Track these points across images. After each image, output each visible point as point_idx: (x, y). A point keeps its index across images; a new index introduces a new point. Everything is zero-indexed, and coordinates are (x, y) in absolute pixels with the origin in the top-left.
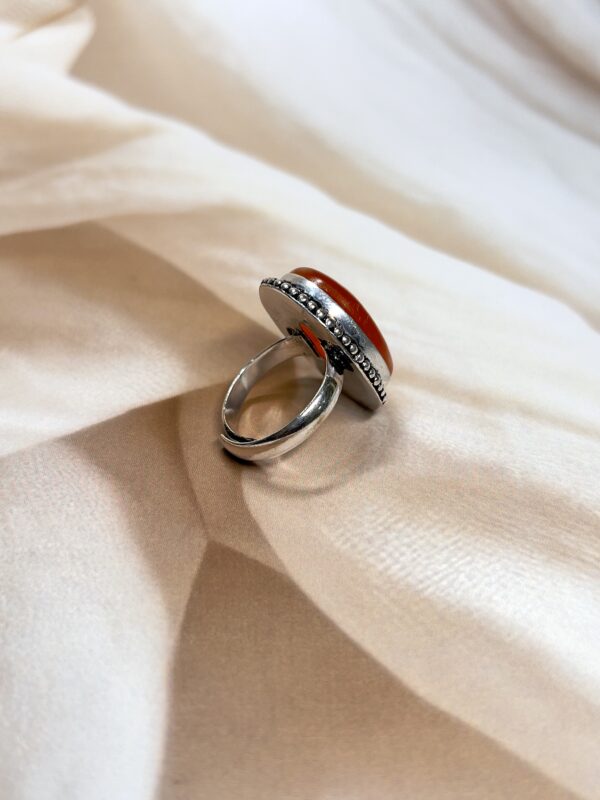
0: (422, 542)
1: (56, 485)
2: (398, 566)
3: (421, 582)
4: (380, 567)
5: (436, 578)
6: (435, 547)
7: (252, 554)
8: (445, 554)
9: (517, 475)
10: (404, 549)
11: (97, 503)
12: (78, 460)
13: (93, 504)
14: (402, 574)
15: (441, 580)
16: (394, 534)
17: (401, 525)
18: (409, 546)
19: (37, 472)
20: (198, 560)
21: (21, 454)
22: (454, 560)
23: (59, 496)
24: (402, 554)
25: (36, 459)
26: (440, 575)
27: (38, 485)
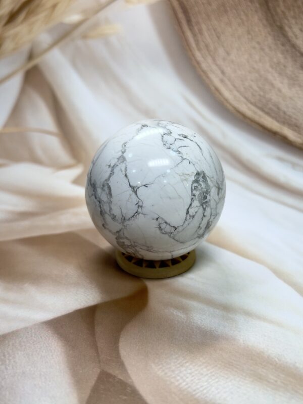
2: (185, 383)
3: (195, 391)
4: (177, 384)
6: (202, 374)
8: (206, 378)
11: (55, 351)
14: (186, 387)
15: (204, 390)
16: (184, 368)
17: (187, 364)
18: (190, 374)
20: (95, 378)
22: (210, 380)
23: (39, 347)
24: (187, 378)
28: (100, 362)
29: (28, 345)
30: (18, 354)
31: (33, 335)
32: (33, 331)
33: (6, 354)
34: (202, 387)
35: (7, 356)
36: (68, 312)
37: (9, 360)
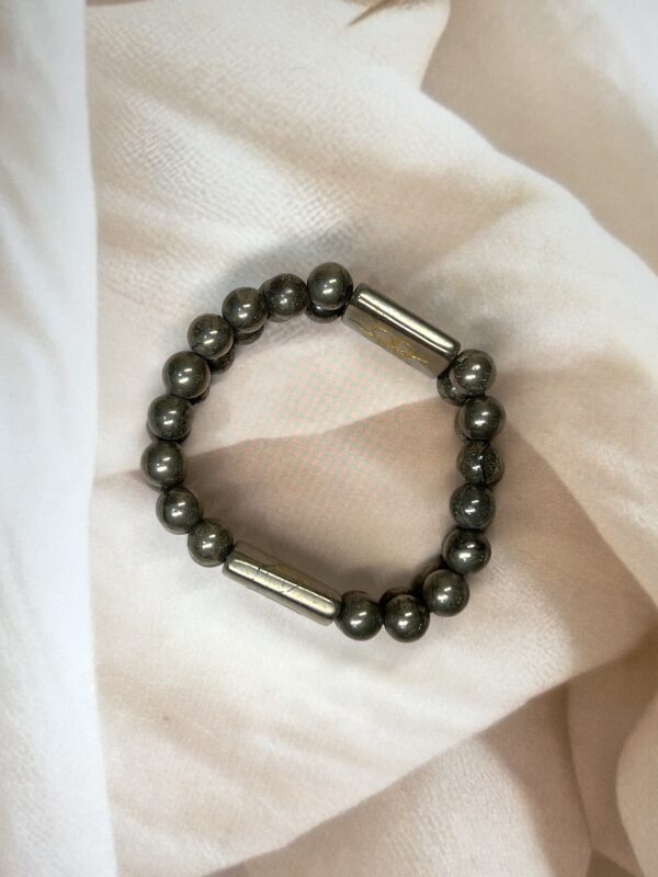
1: (481, 790)
7: (623, 863)
11: (512, 810)
12: (494, 761)
13: (509, 810)
19: (465, 775)
21: (450, 752)
23: (485, 802)
25: (462, 760)
27: (468, 790)
28: (589, 833)
29: (465, 795)
30: (452, 818)
31: (468, 772)
32: (465, 760)
33: (433, 818)
35: (436, 824)
36: (516, 707)
37: (443, 832)
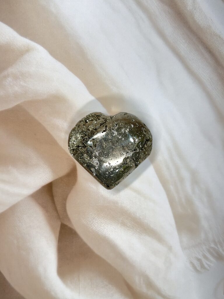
0: (99, 222)
1: (31, 209)
2: (94, 228)
3: (98, 231)
4: (92, 228)
5: (101, 230)
6: (102, 223)
7: (69, 226)
8: (103, 224)
9: (120, 204)
10: (96, 223)
11: (39, 214)
14: (95, 229)
15: (102, 230)
16: (95, 220)
17: (96, 218)
18: (97, 223)
19: (26, 206)
20: (59, 227)
21: (22, 200)
22: (105, 226)
23: (32, 212)
24: (96, 225)
26: (102, 229)
27: (28, 209)
28: (60, 219)
30: (24, 216)
32: (26, 202)
34: (101, 229)
35: (20, 218)
36: (39, 189)
37: (22, 220)
